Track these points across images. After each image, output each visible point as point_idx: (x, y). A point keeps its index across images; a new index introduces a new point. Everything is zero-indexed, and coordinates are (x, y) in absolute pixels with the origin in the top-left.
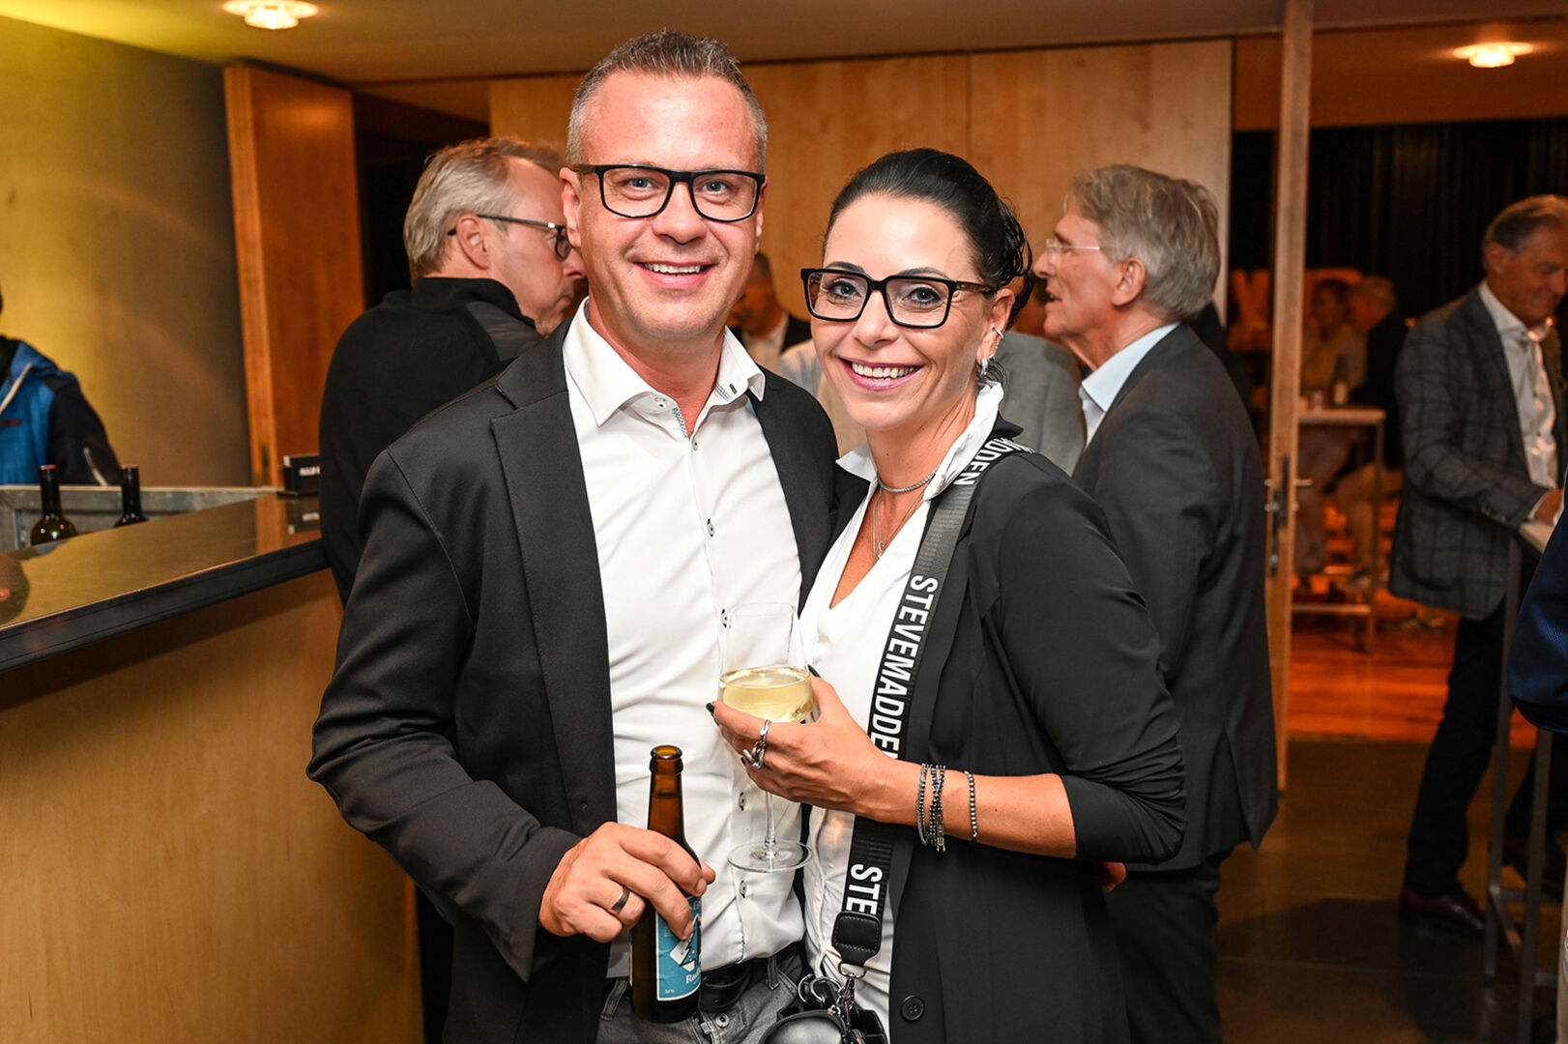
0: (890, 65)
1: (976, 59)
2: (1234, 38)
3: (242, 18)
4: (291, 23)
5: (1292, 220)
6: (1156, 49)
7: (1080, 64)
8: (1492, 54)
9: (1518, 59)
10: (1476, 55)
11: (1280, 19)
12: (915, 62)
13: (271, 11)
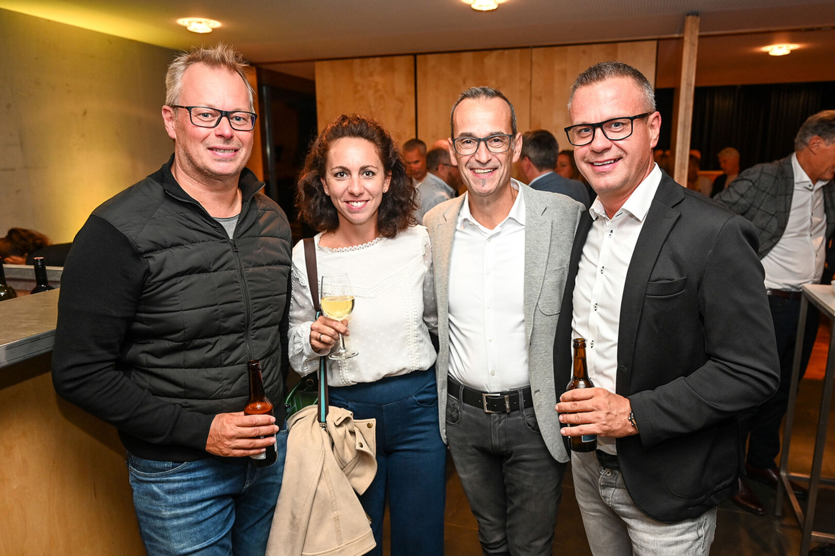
0: (495, 53)
1: (534, 50)
2: (658, 40)
3: (186, 28)
4: (209, 30)
5: (685, 127)
6: (620, 44)
7: (584, 52)
8: (780, 49)
9: (792, 52)
10: (772, 51)
11: (682, 30)
12: (506, 52)
13: (199, 24)
